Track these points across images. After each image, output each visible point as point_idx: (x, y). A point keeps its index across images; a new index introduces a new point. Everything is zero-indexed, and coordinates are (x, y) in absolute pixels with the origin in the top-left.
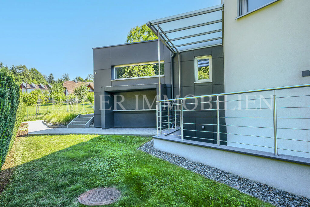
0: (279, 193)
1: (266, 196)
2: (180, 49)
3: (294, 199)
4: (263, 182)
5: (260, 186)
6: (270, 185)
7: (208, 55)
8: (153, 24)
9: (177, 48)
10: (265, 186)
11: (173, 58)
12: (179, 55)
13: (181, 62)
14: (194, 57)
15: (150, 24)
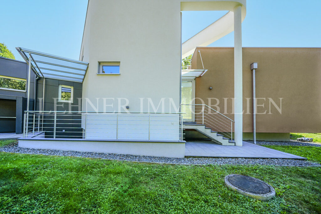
0: (118, 155)
1: (114, 158)
2: (45, 76)
3: (124, 156)
4: (111, 153)
5: (110, 154)
6: (114, 153)
7: (71, 86)
8: (23, 51)
9: (43, 74)
10: (112, 154)
11: (37, 80)
12: (44, 80)
13: (46, 85)
14: (59, 84)
15: (20, 50)
